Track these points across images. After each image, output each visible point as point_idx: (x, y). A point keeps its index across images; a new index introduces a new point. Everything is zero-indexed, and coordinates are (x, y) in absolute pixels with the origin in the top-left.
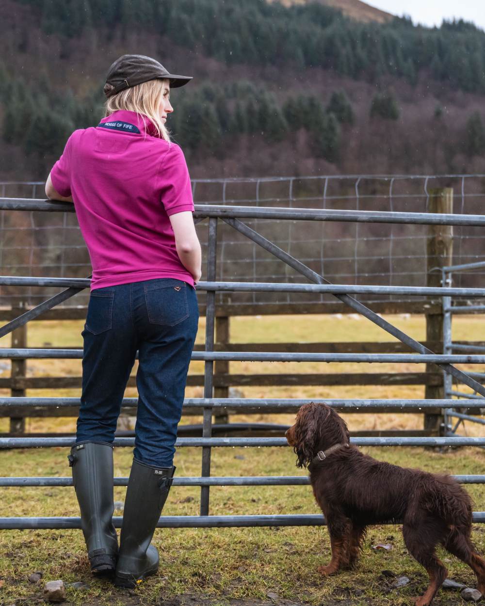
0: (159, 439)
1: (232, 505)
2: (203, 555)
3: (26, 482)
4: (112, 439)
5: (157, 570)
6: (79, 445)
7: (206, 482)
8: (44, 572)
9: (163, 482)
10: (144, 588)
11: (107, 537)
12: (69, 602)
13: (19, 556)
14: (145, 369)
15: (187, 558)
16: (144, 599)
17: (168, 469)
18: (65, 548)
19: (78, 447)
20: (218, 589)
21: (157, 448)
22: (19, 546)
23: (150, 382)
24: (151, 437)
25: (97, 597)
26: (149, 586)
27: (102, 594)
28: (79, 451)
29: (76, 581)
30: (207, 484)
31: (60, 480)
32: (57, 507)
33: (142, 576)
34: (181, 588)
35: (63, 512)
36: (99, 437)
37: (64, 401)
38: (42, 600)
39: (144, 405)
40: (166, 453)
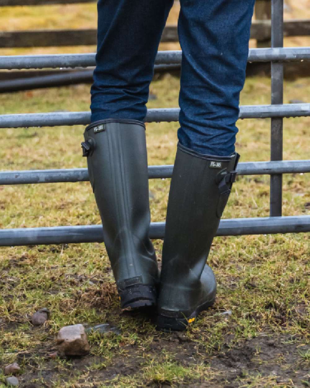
0: (215, 116)
1: (301, 183)
2: (274, 273)
3: (19, 177)
4: (143, 115)
5: (214, 301)
6: (97, 126)
7: (278, 169)
8: (51, 308)
9: (223, 178)
10: (198, 329)
11: (144, 259)
12: (93, 355)
13: (9, 282)
14: (190, 14)
15: (253, 279)
16: (200, 347)
17: (230, 159)
18: (74, 266)
19: (96, 129)
20: (305, 328)
21: (212, 129)
22: (7, 265)
23: (197, 33)
24: (203, 114)
25: (132, 346)
26: (206, 326)
27: (140, 341)
28: (98, 134)
29: (99, 321)
30: (279, 171)
31: (67, 174)
32: (48, 194)
33: (194, 313)
34: (251, 328)
35: (59, 204)
36: (125, 113)
37: (70, 60)
38: (55, 353)
39: (191, 67)
40: (225, 136)
